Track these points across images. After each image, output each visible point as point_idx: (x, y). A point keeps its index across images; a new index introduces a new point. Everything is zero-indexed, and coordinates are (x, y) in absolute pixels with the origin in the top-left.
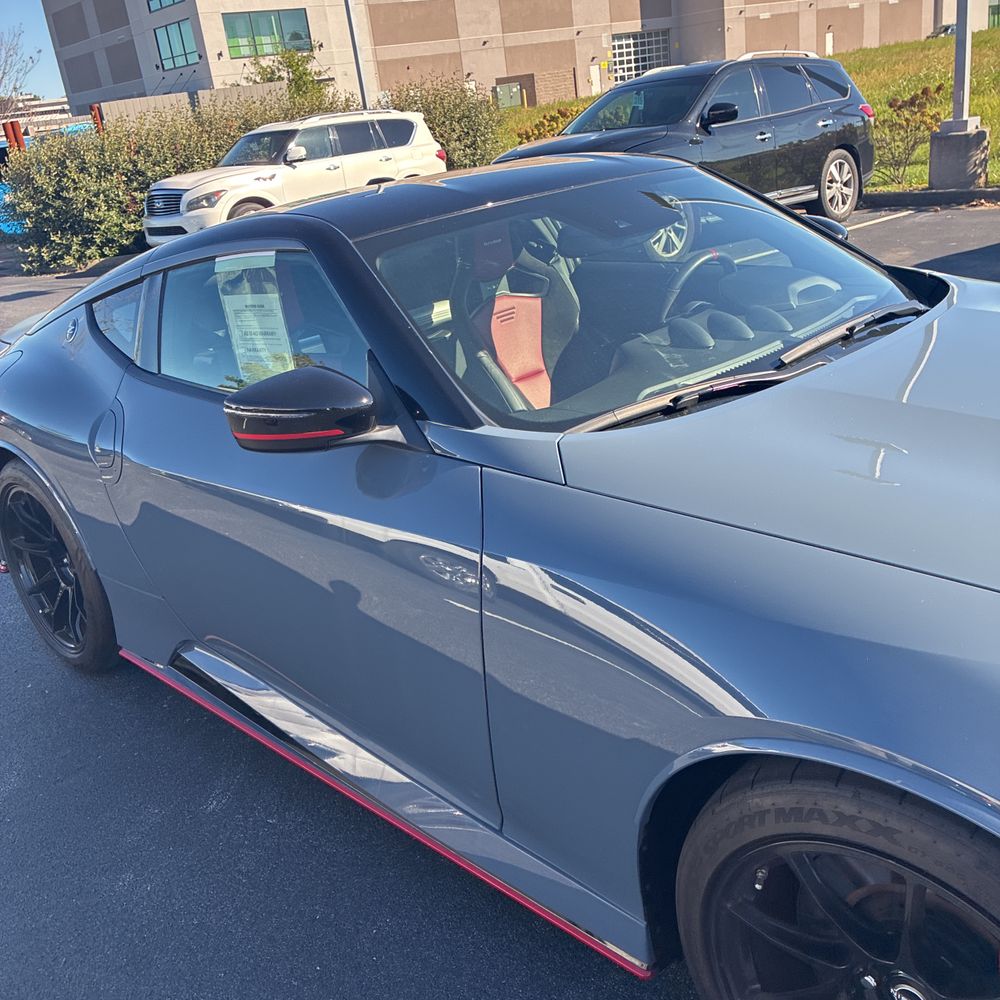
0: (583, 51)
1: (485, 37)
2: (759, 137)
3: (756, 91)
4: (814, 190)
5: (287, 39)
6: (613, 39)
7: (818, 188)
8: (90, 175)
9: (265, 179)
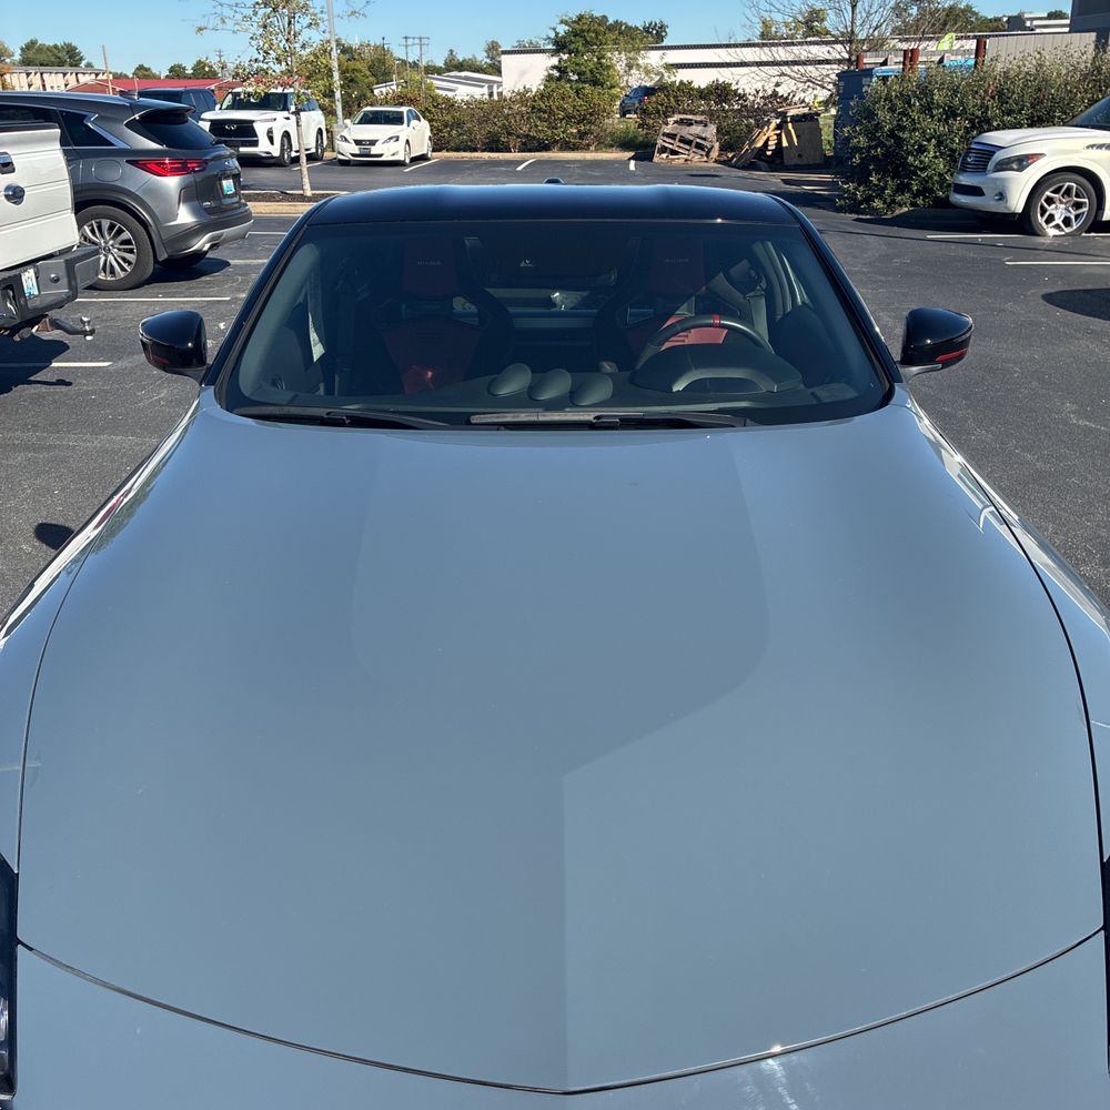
9: (1100, 147)
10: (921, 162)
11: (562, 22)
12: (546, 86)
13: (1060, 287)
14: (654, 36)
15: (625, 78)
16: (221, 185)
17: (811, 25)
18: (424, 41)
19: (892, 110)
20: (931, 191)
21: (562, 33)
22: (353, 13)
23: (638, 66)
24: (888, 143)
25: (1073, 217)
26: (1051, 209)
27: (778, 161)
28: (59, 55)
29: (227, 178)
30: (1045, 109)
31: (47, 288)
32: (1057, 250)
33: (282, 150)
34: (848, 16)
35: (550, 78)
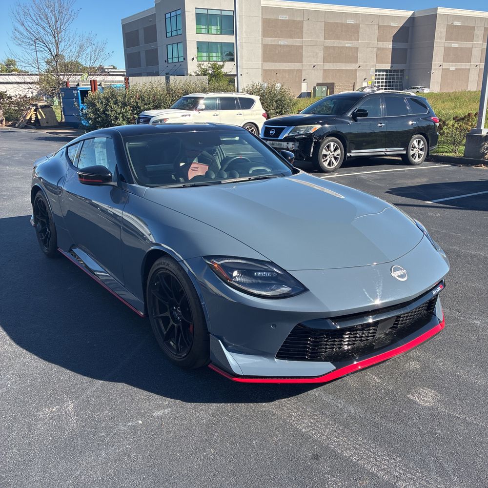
0: (360, 75)
1: (315, 64)
2: (379, 125)
3: (381, 107)
4: (404, 150)
5: (224, 55)
6: (376, 71)
7: (407, 150)
8: (118, 106)
9: (186, 116)
24: (103, 116)
27: (37, 125)
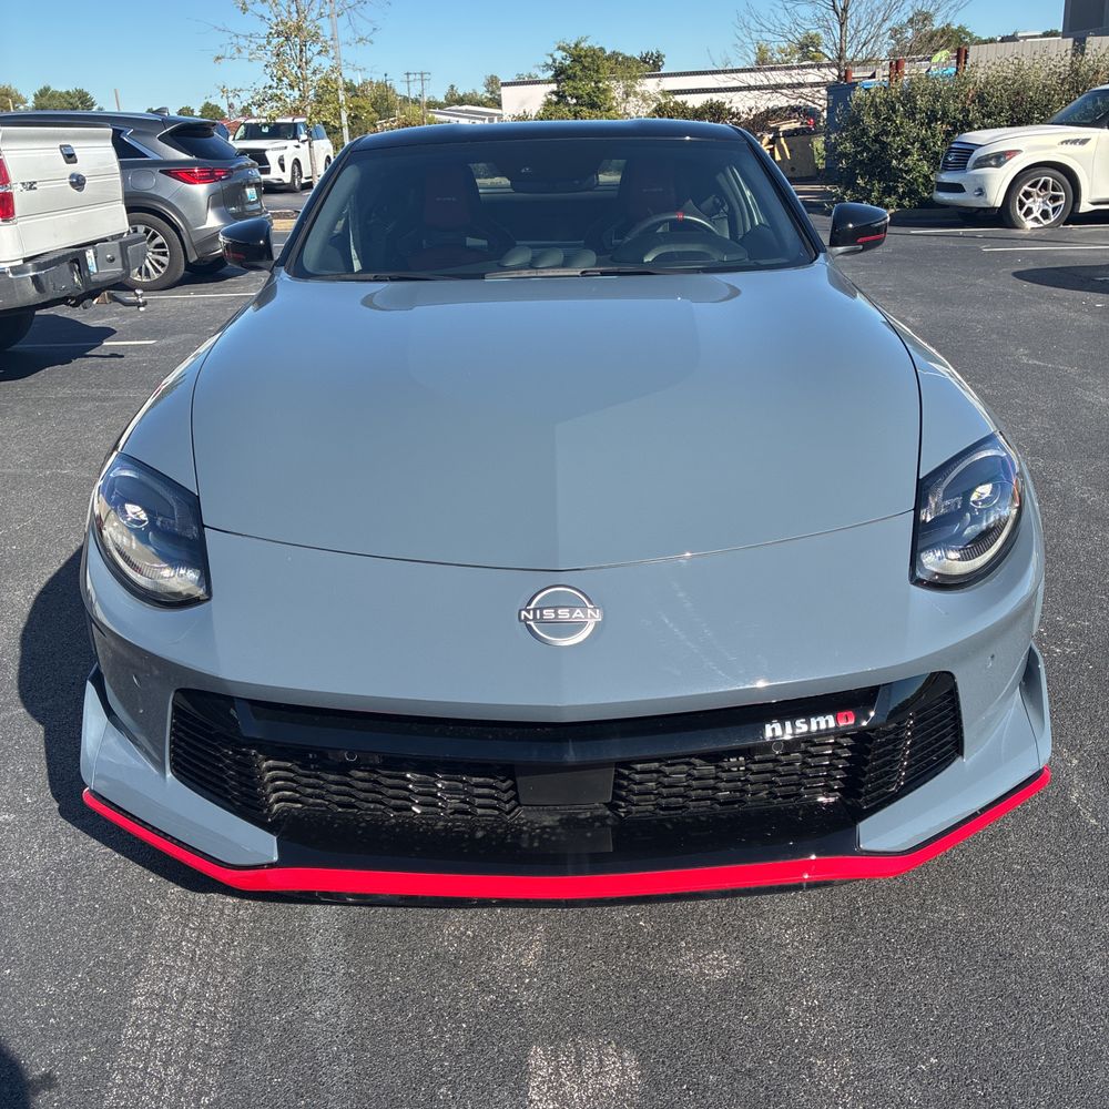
9: (1075, 142)
10: (906, 165)
11: (559, 48)
12: (545, 110)
13: (1031, 266)
14: (652, 65)
15: (623, 105)
16: (245, 192)
17: (807, 50)
18: (425, 76)
19: (877, 115)
20: (916, 192)
21: (559, 59)
22: (361, 39)
23: (636, 94)
24: (874, 148)
25: (1050, 210)
26: (1029, 203)
28: (71, 101)
29: (250, 185)
30: (1023, 110)
31: (104, 267)
32: (1034, 239)
33: (293, 177)
34: (837, 33)
35: (549, 103)
